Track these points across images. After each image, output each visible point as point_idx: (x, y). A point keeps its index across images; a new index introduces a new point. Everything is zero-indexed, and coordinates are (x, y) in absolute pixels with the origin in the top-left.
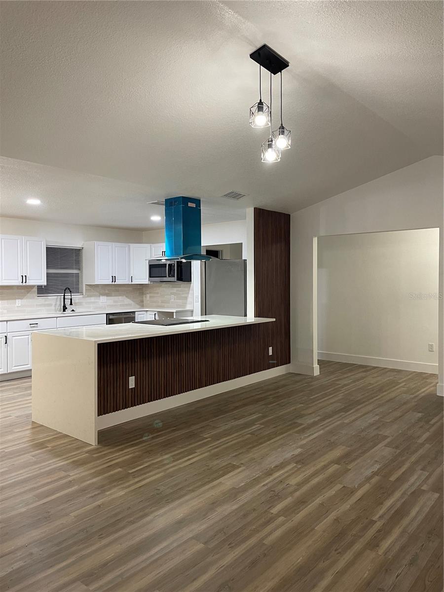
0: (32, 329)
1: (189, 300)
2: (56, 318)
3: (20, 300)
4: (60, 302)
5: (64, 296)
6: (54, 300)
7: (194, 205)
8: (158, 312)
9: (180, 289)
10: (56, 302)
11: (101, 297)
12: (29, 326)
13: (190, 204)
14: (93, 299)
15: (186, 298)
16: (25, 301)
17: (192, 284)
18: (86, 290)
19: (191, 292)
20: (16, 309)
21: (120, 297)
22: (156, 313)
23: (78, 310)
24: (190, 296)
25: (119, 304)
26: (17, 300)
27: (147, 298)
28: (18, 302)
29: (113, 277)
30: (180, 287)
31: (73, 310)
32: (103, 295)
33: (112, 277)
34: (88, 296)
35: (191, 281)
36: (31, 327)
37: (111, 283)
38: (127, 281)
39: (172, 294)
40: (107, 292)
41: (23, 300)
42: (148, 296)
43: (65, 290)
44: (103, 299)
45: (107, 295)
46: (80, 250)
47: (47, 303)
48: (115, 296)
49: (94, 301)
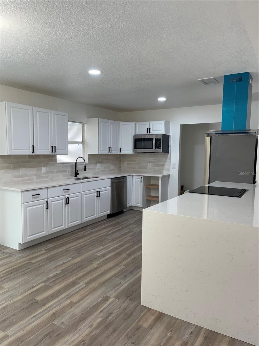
0: (65, 194)
1: (166, 167)
3: (45, 167)
8: (144, 176)
9: (157, 158)
11: (98, 164)
12: (64, 191)
13: (250, 81)
15: (163, 165)
16: (48, 169)
17: (169, 155)
18: (88, 158)
19: (168, 161)
21: (108, 164)
22: (142, 177)
24: (166, 164)
25: (108, 169)
26: (43, 167)
28: (44, 169)
30: (157, 157)
32: (99, 162)
34: (90, 164)
35: (169, 152)
37: (108, 153)
38: (118, 152)
39: (148, 162)
40: (101, 160)
44: (99, 166)
45: (101, 162)
46: (83, 125)
49: (93, 167)
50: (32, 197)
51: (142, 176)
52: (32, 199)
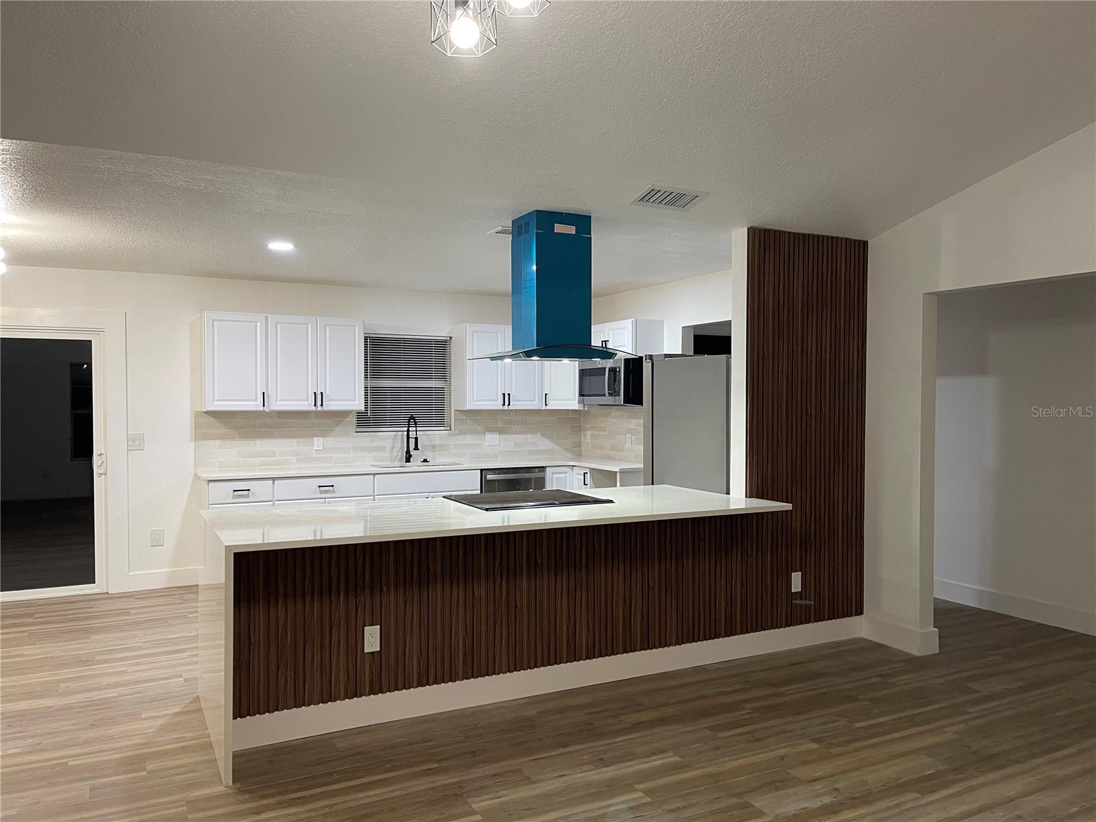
0: (316, 496)
2: (372, 476)
3: (322, 438)
4: (402, 443)
5: (408, 431)
6: (390, 439)
7: (571, 230)
8: (592, 470)
10: (393, 443)
11: (488, 436)
12: (318, 489)
13: (559, 228)
14: (469, 439)
16: (330, 441)
18: (455, 420)
20: (314, 455)
21: (528, 436)
23: (438, 459)
25: (527, 448)
26: (315, 438)
27: (587, 438)
28: (318, 443)
29: (504, 394)
31: (425, 461)
32: (491, 430)
33: (502, 396)
34: (460, 433)
36: (321, 492)
37: (501, 408)
38: (536, 404)
40: (500, 424)
41: (326, 439)
42: (588, 433)
43: (409, 422)
44: (492, 439)
45: (501, 431)
46: (446, 341)
47: (375, 444)
48: (517, 433)
49: (471, 442)
50: (232, 494)
51: (588, 470)
52: (233, 498)
